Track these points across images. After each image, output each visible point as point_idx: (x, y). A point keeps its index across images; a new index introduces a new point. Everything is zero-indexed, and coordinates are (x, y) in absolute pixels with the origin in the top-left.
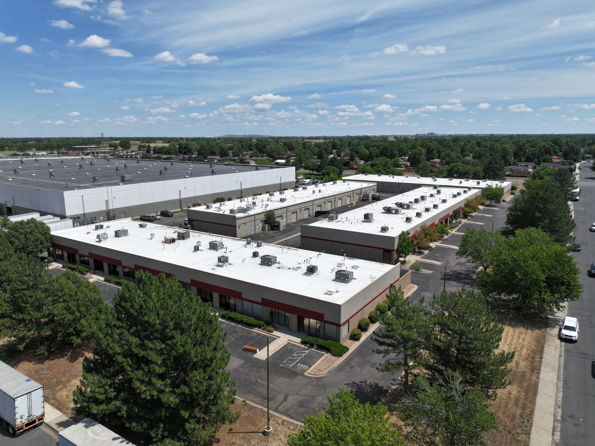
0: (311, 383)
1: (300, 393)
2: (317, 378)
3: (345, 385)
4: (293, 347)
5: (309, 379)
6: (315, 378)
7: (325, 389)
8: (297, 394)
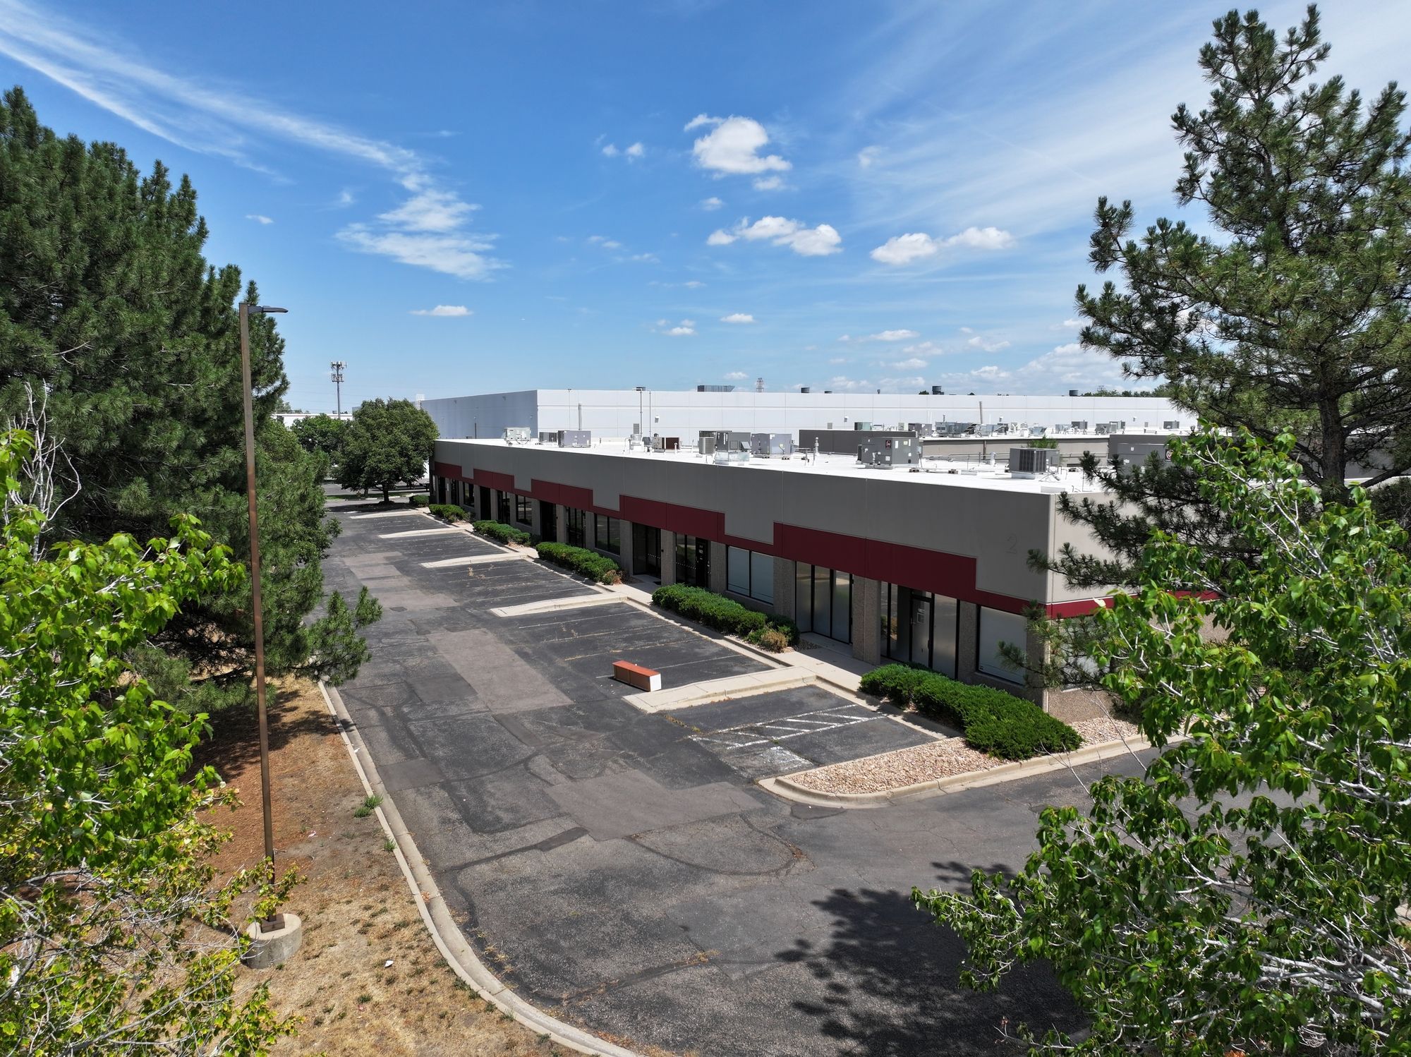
0: (753, 820)
1: (648, 840)
2: (803, 806)
3: (937, 865)
4: (813, 701)
5: (763, 802)
6: (796, 805)
7: (797, 854)
8: (630, 839)
